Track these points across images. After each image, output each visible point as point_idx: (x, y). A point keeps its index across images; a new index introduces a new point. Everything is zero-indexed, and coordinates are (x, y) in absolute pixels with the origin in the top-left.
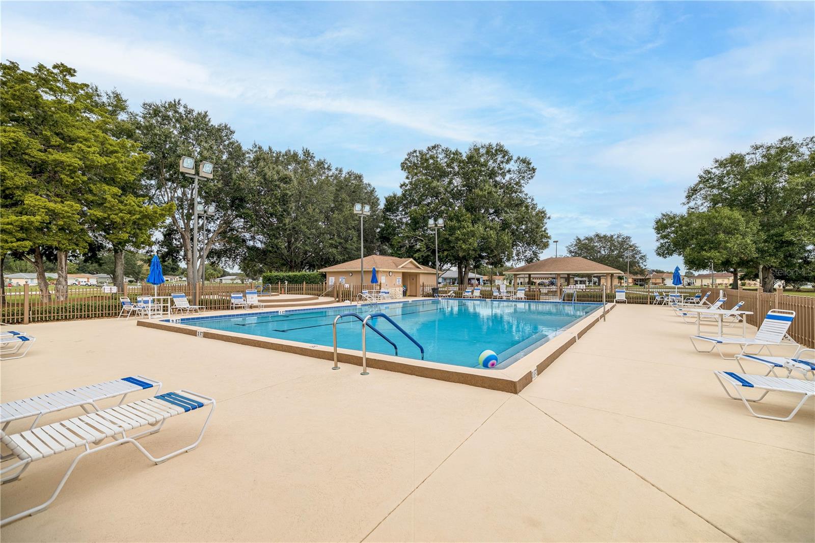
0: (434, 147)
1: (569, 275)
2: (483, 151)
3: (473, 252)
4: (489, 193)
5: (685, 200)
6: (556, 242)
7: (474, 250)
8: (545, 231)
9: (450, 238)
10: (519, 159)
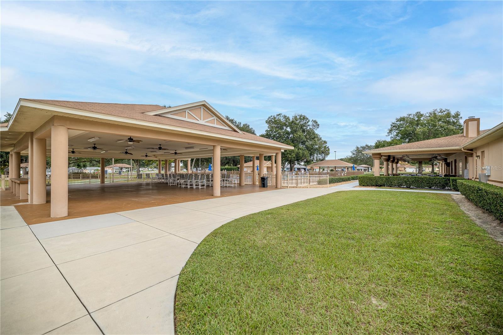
0: (279, 115)
1: (335, 167)
2: (298, 117)
3: (294, 159)
4: (300, 136)
5: (387, 134)
6: (336, 152)
7: (294, 157)
8: (328, 148)
9: (285, 153)
10: (313, 120)
